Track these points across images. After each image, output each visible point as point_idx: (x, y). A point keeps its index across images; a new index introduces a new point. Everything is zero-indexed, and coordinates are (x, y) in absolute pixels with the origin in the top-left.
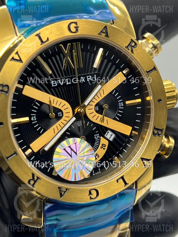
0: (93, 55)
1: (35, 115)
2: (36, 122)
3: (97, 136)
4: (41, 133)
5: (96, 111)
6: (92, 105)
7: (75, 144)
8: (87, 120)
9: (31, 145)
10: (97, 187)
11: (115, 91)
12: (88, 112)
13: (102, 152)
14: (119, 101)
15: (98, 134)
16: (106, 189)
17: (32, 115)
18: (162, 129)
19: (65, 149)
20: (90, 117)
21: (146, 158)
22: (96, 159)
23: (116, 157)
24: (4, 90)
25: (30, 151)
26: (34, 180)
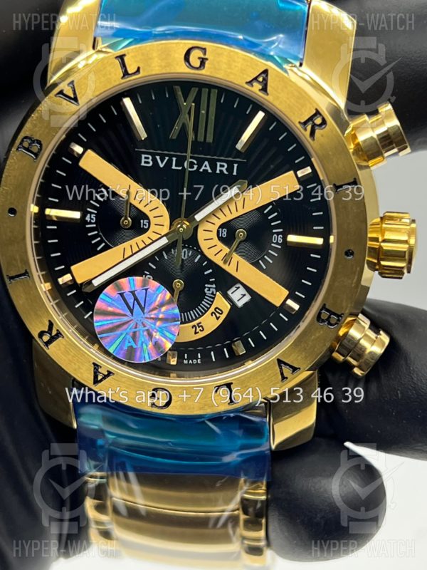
1: (96, 212)
2: (95, 225)
3: (209, 289)
4: (99, 249)
5: (220, 239)
6: (214, 224)
7: (145, 291)
8: (197, 250)
9: (73, 268)
10: (171, 387)
11: (271, 207)
12: (201, 235)
13: (210, 323)
14: (274, 231)
15: (214, 286)
17: (89, 209)
18: (340, 314)
19: (122, 295)
20: (204, 245)
21: (289, 363)
22: (196, 333)
23: (240, 341)
24: (32, 149)
25: (67, 278)
26: (51, 334)
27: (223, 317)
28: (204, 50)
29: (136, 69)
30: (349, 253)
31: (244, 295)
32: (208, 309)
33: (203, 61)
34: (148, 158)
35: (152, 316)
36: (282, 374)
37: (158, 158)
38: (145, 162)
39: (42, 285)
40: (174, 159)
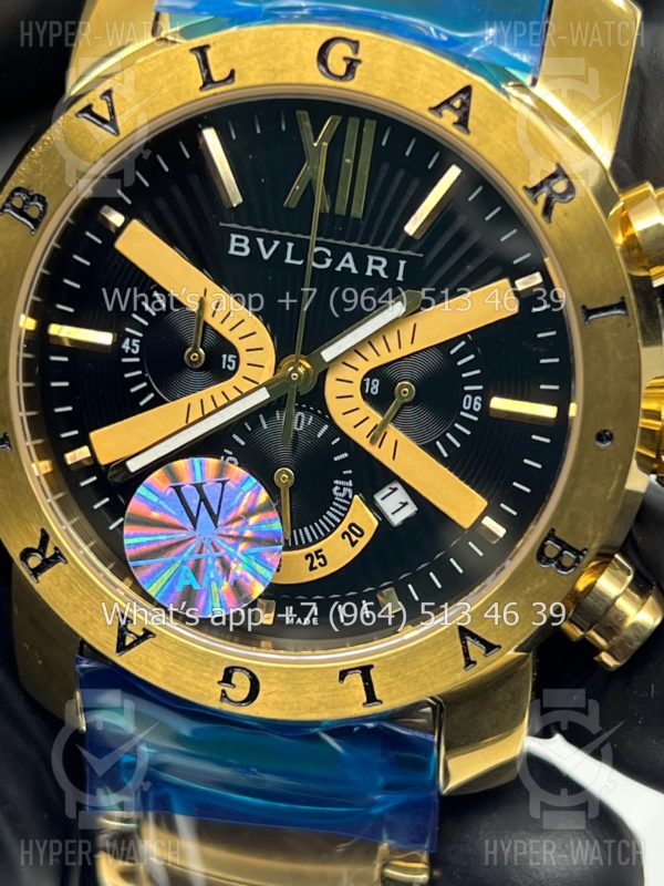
0: (415, 183)
1: (141, 335)
2: (137, 360)
3: (341, 488)
4: (142, 403)
5: (367, 397)
6: (357, 369)
7: (220, 485)
8: (322, 416)
9: (93, 435)
10: (260, 666)
11: (463, 343)
12: (332, 388)
13: (338, 552)
14: (466, 388)
15: (350, 483)
16: (289, 687)
17: (128, 330)
18: (580, 549)
19: (178, 489)
20: (335, 407)
21: (480, 634)
22: (312, 568)
23: (392, 589)
24: (29, 212)
25: (82, 453)
26: (43, 554)
27: (363, 542)
28: (355, 44)
29: (228, 74)
30: (602, 437)
31: (405, 504)
32: (337, 525)
33: (352, 66)
34: (242, 241)
35: (231, 533)
36: (466, 655)
37: (260, 241)
38: (237, 249)
39: (34, 465)
40: (290, 245)
